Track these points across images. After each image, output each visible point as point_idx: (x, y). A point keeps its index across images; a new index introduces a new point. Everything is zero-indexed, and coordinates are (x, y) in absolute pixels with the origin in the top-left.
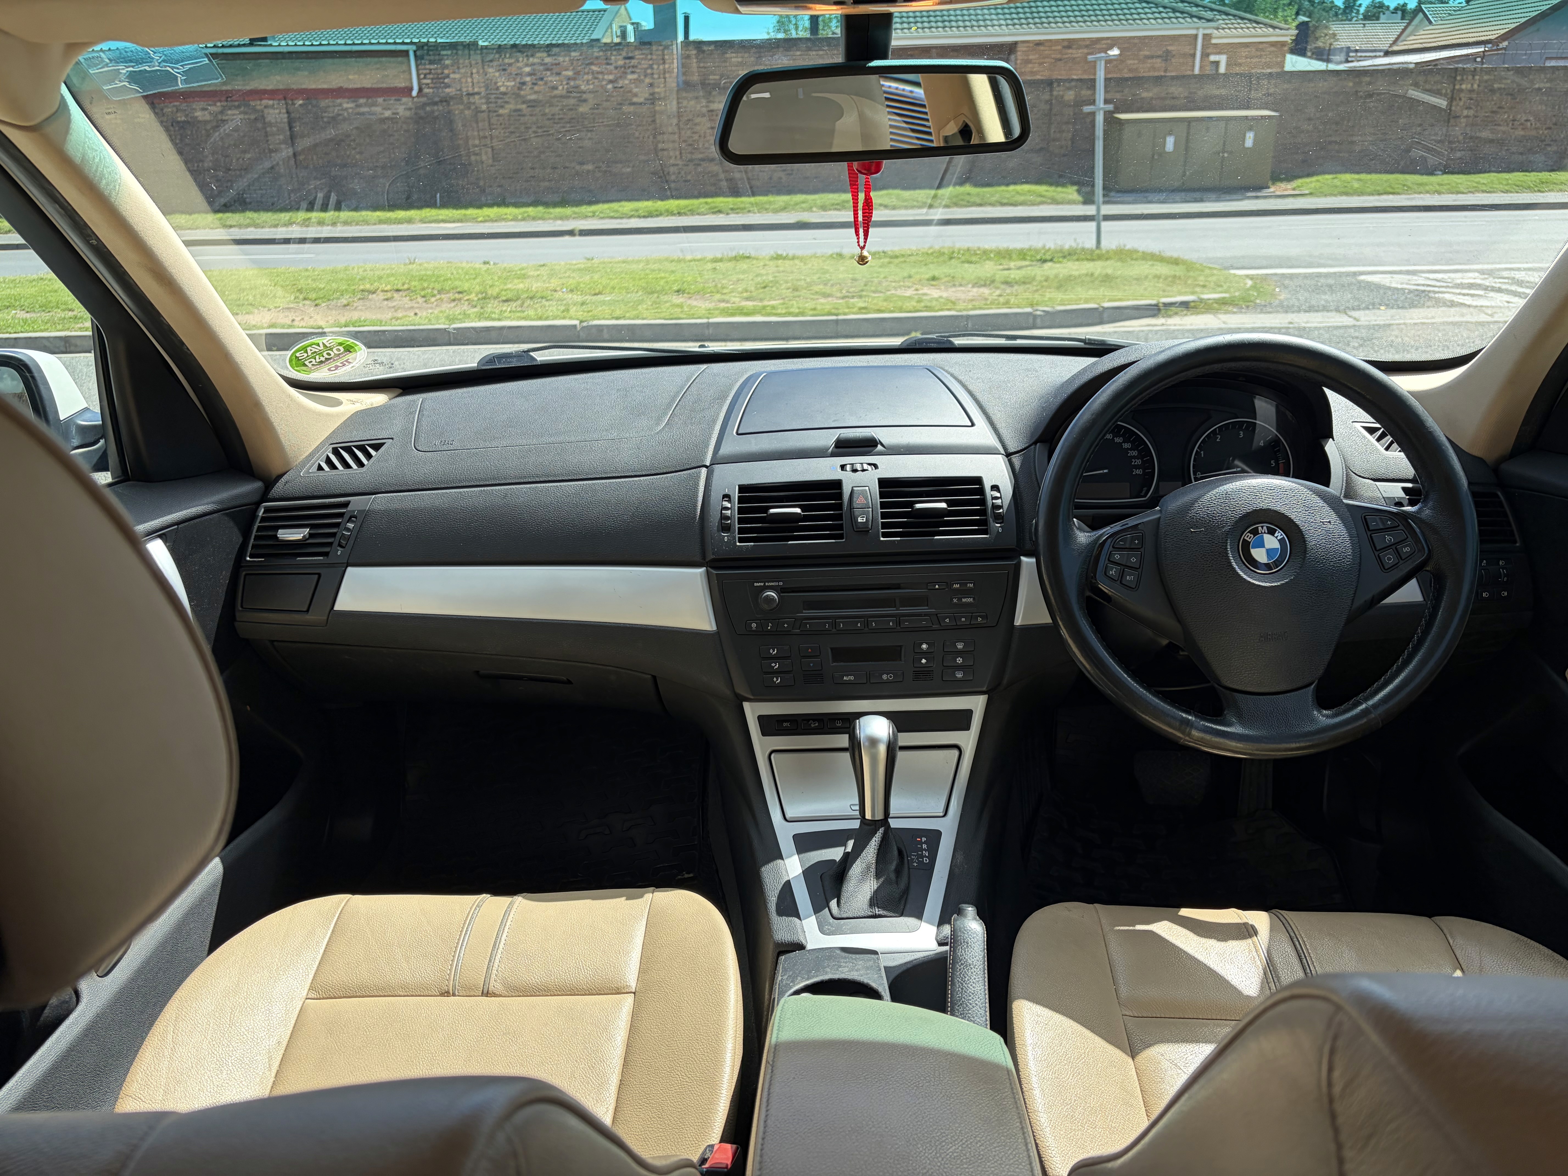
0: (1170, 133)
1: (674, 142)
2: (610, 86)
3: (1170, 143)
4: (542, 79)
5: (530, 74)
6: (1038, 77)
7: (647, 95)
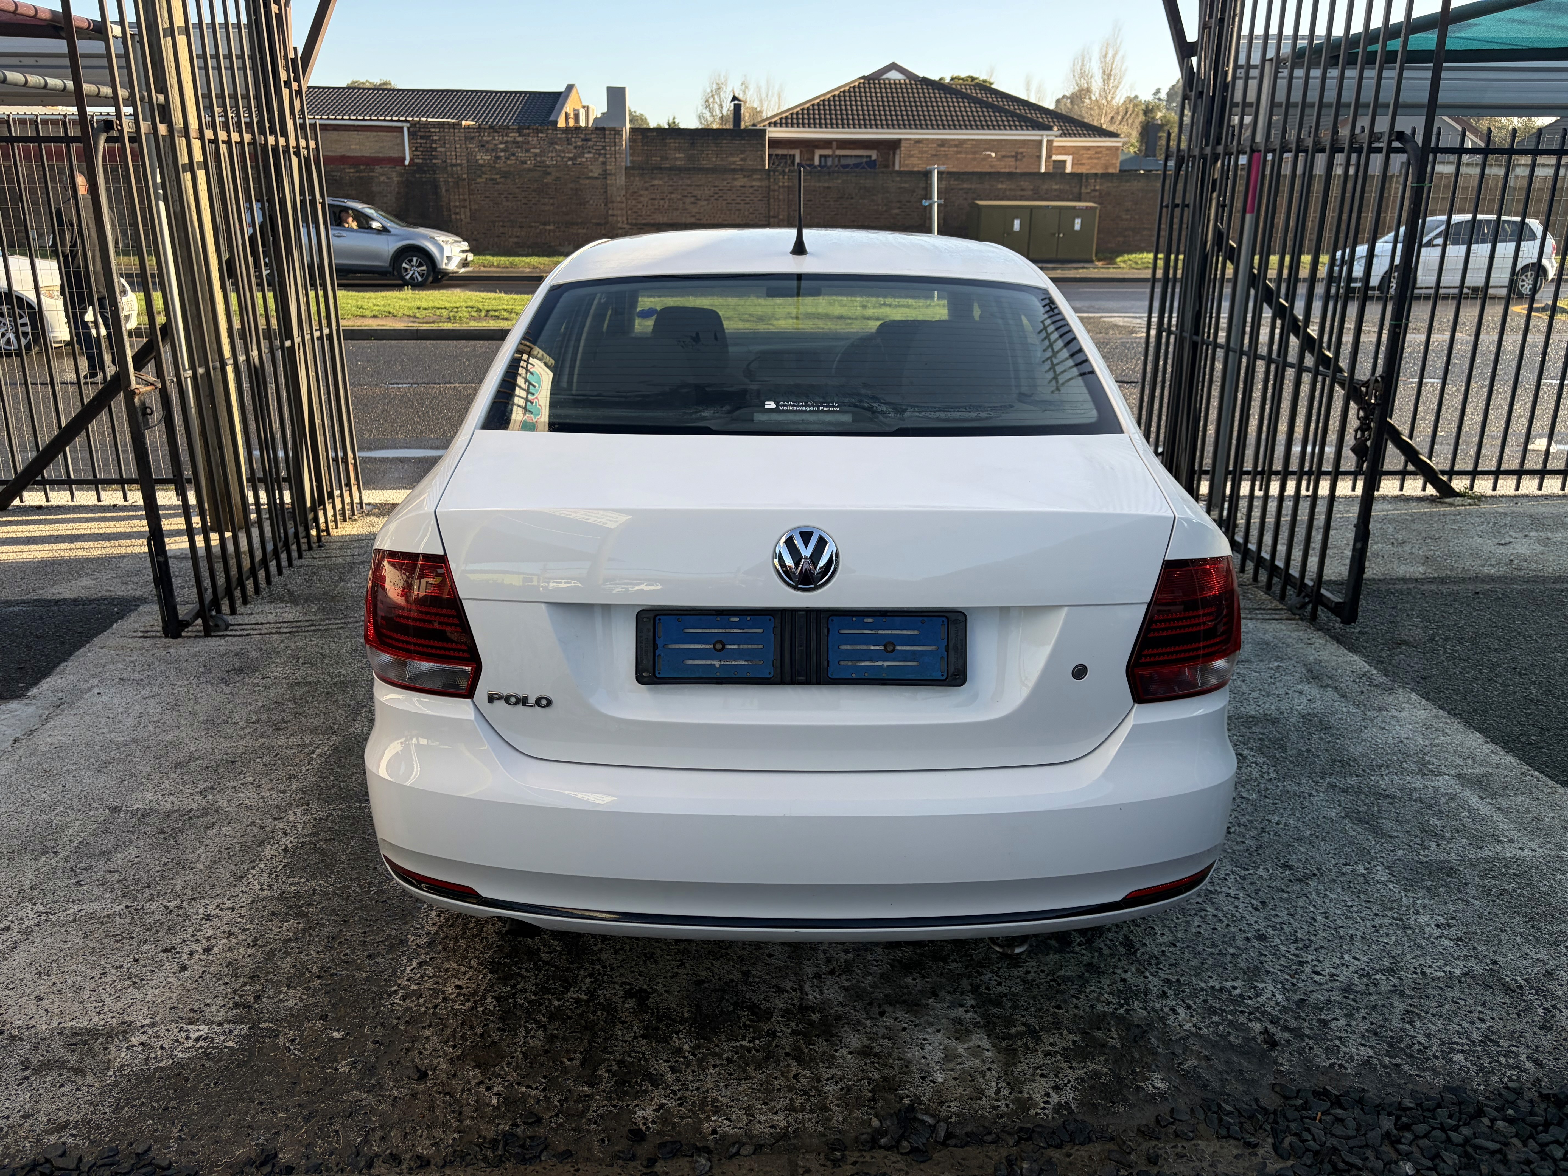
0: (1017, 217)
1: (622, 209)
2: (570, 163)
3: (1017, 224)
4: (513, 155)
5: (502, 150)
6: (916, 169)
7: (600, 171)
